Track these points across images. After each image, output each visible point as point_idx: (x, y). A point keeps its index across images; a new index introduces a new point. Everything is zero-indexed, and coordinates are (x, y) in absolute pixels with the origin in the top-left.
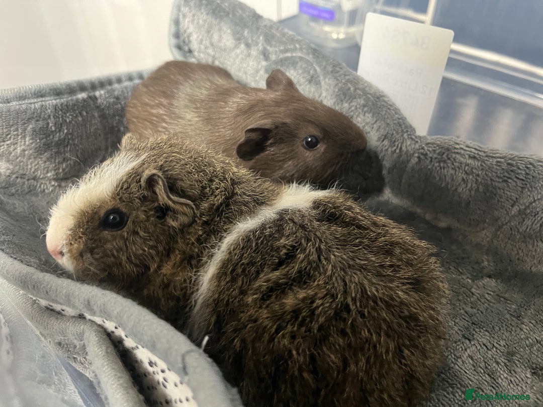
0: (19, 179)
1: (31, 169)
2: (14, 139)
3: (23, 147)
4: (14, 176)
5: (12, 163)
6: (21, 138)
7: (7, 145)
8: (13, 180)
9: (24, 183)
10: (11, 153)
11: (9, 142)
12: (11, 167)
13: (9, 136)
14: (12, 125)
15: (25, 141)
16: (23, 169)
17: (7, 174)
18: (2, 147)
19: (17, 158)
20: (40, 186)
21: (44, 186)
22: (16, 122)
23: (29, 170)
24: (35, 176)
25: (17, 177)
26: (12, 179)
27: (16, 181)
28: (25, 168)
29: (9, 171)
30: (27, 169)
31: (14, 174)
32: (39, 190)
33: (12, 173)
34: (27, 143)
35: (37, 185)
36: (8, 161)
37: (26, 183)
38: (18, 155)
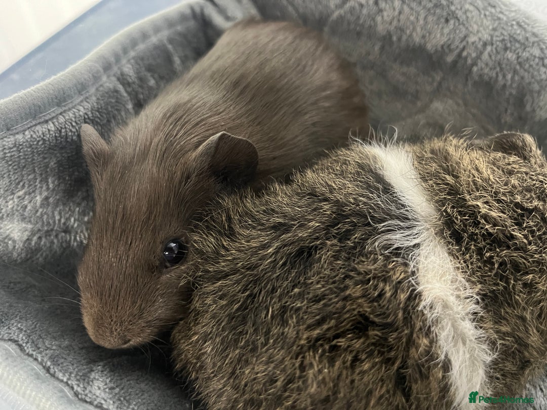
0: (44, 240)
1: (60, 220)
2: (30, 186)
3: (45, 194)
4: (35, 238)
5: (30, 221)
6: (41, 181)
7: (19, 197)
8: (36, 243)
9: (52, 242)
10: (26, 207)
11: (21, 193)
12: (30, 226)
13: (21, 184)
14: (24, 167)
15: (48, 185)
16: (48, 223)
17: (25, 238)
18: (11, 202)
19: (37, 211)
20: (75, 239)
21: (80, 237)
22: (30, 160)
23: (57, 222)
24: (67, 227)
25: (40, 238)
26: (33, 243)
27: (39, 244)
28: (51, 222)
29: (27, 233)
30: (54, 222)
31: (34, 235)
32: (75, 244)
33: (33, 233)
34: (51, 186)
35: (71, 238)
36: (23, 219)
37: (55, 241)
38: (37, 208)
